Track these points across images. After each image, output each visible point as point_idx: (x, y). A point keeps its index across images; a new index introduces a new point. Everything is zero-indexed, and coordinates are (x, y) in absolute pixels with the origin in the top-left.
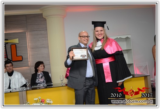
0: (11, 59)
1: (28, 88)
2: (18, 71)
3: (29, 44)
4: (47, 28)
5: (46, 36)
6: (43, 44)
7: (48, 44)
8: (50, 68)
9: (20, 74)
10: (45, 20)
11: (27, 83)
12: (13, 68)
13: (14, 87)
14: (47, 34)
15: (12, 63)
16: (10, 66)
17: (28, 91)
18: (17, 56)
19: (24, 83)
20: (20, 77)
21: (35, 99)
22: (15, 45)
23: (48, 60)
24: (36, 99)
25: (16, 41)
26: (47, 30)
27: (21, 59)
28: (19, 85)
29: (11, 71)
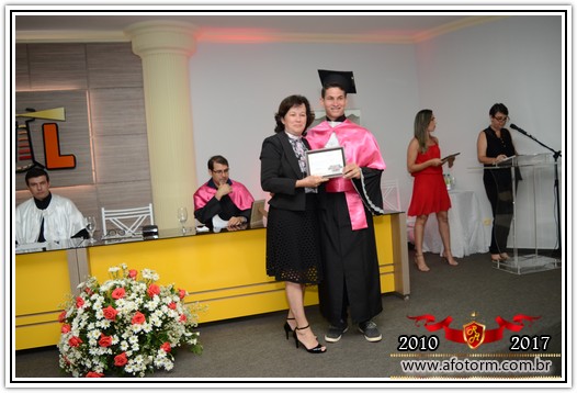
0: (44, 164)
1: (92, 241)
2: (64, 195)
3: (93, 123)
4: (142, 82)
5: (139, 105)
6: (133, 125)
7: (145, 125)
8: (151, 190)
9: (69, 204)
10: (138, 60)
11: (88, 226)
12: (48, 187)
13: (55, 238)
14: (143, 98)
15: (46, 174)
16: (41, 183)
17: (91, 249)
18: (60, 155)
19: (83, 228)
20: (70, 211)
21: (111, 270)
22: (54, 124)
23: (145, 169)
24: (115, 269)
25: (58, 114)
26: (142, 87)
27: (71, 164)
28: (67, 231)
29: (44, 196)
